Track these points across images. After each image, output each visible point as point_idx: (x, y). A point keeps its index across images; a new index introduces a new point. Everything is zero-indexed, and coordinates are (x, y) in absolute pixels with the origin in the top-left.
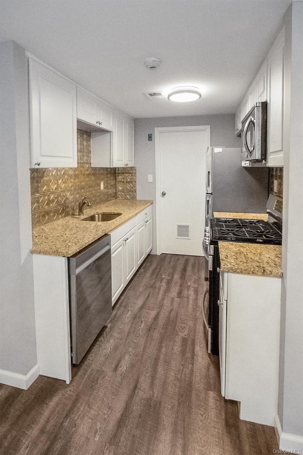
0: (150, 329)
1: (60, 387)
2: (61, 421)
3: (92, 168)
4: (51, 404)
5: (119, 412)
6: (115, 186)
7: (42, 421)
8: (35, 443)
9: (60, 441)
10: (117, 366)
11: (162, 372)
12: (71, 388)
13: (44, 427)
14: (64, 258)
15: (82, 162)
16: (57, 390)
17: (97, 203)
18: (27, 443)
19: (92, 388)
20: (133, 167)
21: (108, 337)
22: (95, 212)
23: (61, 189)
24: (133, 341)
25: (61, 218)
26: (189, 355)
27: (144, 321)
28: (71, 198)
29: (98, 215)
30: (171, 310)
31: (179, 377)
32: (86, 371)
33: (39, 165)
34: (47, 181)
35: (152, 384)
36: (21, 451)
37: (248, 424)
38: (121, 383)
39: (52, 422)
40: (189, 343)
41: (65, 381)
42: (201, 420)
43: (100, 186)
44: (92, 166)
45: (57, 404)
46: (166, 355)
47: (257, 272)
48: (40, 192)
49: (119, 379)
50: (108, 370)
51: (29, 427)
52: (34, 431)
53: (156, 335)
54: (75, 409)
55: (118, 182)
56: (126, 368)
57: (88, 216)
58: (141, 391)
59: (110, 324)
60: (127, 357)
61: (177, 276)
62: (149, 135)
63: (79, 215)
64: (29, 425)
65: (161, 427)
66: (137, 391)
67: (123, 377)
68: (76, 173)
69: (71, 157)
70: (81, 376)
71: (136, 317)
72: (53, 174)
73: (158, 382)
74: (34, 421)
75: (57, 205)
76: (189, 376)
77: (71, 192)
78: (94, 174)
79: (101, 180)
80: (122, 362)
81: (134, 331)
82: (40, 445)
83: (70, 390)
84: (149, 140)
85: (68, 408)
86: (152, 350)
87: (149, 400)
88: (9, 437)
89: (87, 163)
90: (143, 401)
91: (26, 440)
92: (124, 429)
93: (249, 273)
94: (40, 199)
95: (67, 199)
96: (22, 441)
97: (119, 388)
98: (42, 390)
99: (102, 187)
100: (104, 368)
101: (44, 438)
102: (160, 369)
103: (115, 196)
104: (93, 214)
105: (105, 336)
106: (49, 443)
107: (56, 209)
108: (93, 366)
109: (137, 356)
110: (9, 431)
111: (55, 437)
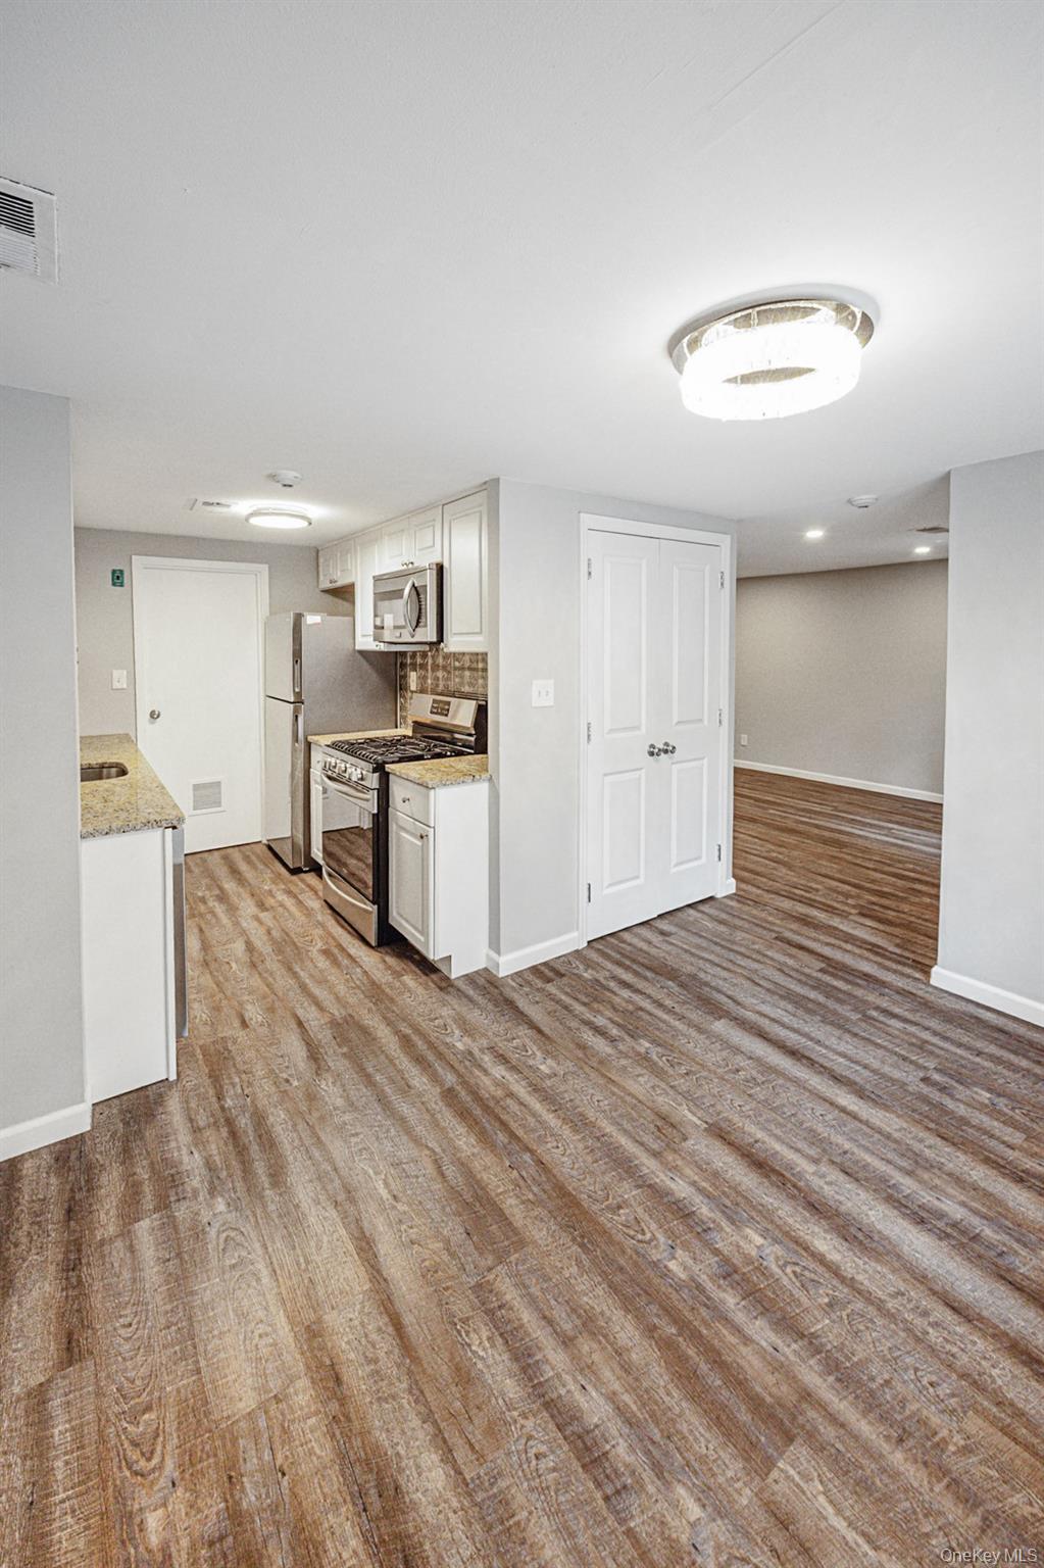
26: (345, 962)
30: (269, 932)
40: (336, 951)
61: (230, 886)
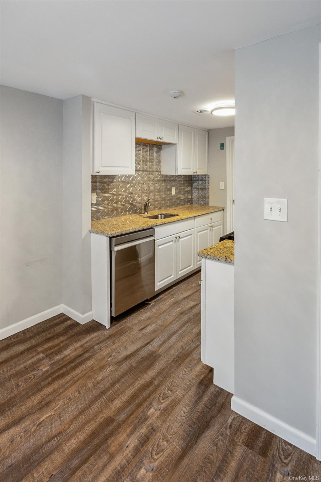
0: (182, 313)
1: (102, 329)
2: (94, 345)
3: (162, 175)
4: (93, 335)
5: (130, 352)
6: (190, 192)
7: (84, 341)
8: (75, 350)
9: (89, 353)
10: (143, 328)
11: (174, 341)
12: (107, 331)
13: (84, 344)
14: (106, 237)
15: (151, 170)
16: (99, 330)
17: (167, 206)
18: (71, 348)
19: (121, 335)
20: (207, 175)
21: (148, 310)
22: (159, 213)
23: (129, 191)
24: (164, 317)
25: (129, 214)
27: (181, 307)
28: (138, 199)
29: (161, 215)
31: (184, 347)
32: (122, 325)
33: (98, 173)
34: (116, 185)
35: (161, 345)
36: (67, 351)
37: (218, 388)
38: (140, 338)
39: (89, 344)
41: (106, 327)
42: (182, 374)
43: (171, 191)
44: (162, 174)
45: (96, 337)
46: (184, 332)
47: (221, 259)
48: (110, 193)
49: (140, 335)
50: (136, 329)
51: (76, 342)
52: (78, 345)
53: (185, 318)
54: (105, 342)
55: (193, 188)
56: (149, 331)
57: (152, 215)
58: (151, 346)
59: (153, 303)
60: (154, 325)
62: (221, 144)
63: (144, 213)
64: (76, 341)
65: (152, 368)
66: (148, 345)
67: (144, 335)
68: (144, 180)
69: (129, 167)
70: (117, 327)
71: (176, 303)
72: (122, 180)
73: (166, 345)
74: (79, 340)
75: (124, 203)
76: (192, 349)
77: (139, 195)
78: (164, 181)
79: (173, 186)
80: (148, 327)
81: (169, 311)
82: (78, 351)
83: (106, 332)
84: (221, 149)
85: (100, 340)
86: (175, 327)
87: (153, 352)
88: (64, 342)
89: (157, 171)
90: (149, 351)
91: (72, 347)
92: (128, 361)
93: (215, 260)
94: (109, 198)
95: (135, 200)
96: (69, 347)
97: (138, 340)
98: (91, 327)
99: (174, 192)
100: (134, 327)
101: (81, 349)
102: (173, 339)
103: (190, 201)
104: (157, 214)
105: (146, 309)
106: (82, 352)
107: (124, 207)
108: (128, 325)
109: (162, 326)
110: (65, 340)
111: (87, 351)
